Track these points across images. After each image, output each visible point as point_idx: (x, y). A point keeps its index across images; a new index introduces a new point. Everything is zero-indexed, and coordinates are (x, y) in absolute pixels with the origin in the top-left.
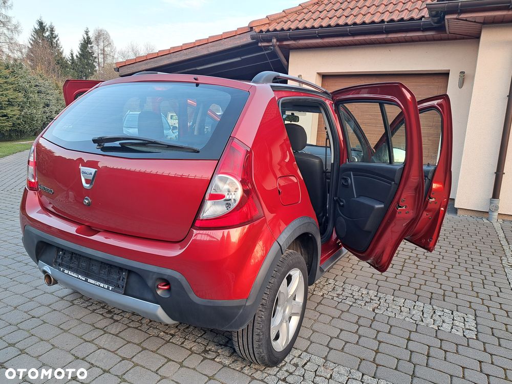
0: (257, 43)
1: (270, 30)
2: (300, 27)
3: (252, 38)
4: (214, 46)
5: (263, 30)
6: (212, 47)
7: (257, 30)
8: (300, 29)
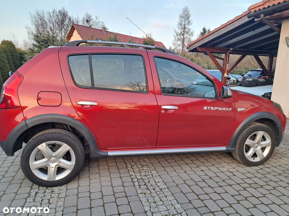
0: (254, 19)
1: (261, 9)
2: (281, 2)
3: (249, 17)
4: (230, 27)
5: (257, 10)
6: (228, 27)
7: (253, 11)
8: (281, 3)
